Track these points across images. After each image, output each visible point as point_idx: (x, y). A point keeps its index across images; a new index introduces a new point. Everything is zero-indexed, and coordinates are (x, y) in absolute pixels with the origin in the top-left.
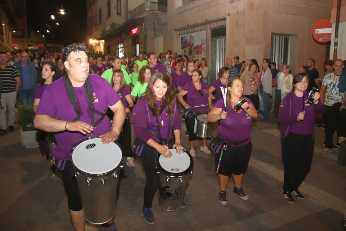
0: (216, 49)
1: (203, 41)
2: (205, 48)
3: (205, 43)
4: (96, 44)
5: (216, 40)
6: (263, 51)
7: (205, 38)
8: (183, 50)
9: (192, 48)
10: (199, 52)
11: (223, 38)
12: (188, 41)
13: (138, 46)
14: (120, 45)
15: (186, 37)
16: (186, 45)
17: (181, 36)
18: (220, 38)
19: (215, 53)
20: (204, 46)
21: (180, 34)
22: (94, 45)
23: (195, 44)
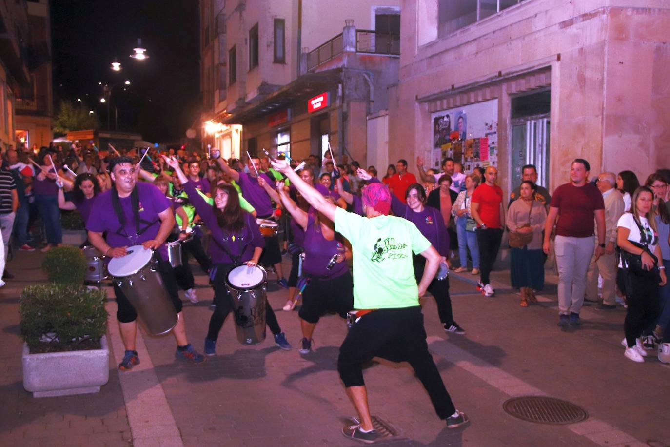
0: (526, 145)
1: (491, 126)
2: (496, 145)
3: (495, 133)
4: (222, 134)
5: (526, 125)
6: (652, 149)
7: (496, 119)
8: (439, 150)
9: (463, 145)
10: (481, 155)
11: (542, 118)
12: (452, 127)
13: (325, 139)
14: (282, 135)
15: (448, 116)
16: (447, 137)
17: (434, 116)
18: (536, 119)
19: (522, 158)
20: (493, 139)
21: (433, 110)
22: (217, 136)
23: (470, 136)
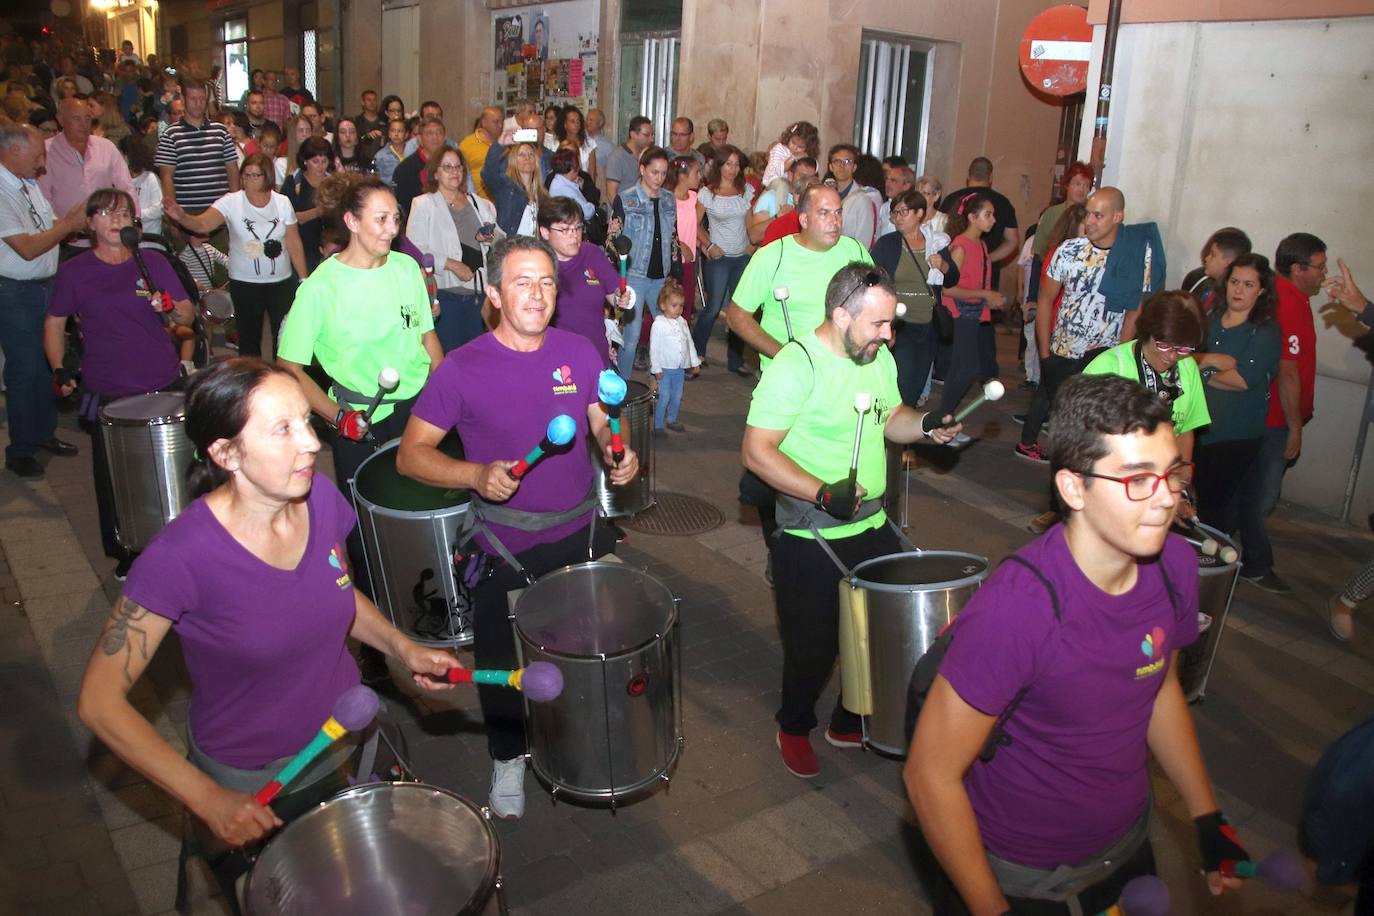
0: (641, 79)
1: (588, 42)
2: (595, 73)
3: (595, 53)
4: (120, 13)
5: (643, 44)
6: (825, 104)
7: (596, 31)
8: (503, 74)
9: (542, 68)
10: (570, 87)
11: (669, 37)
12: (526, 37)
13: (310, 39)
14: (232, 27)
15: (518, 18)
16: (517, 53)
17: (496, 15)
18: (658, 37)
19: (636, 97)
20: (591, 63)
21: (494, 5)
22: (111, 15)
23: (553, 55)
